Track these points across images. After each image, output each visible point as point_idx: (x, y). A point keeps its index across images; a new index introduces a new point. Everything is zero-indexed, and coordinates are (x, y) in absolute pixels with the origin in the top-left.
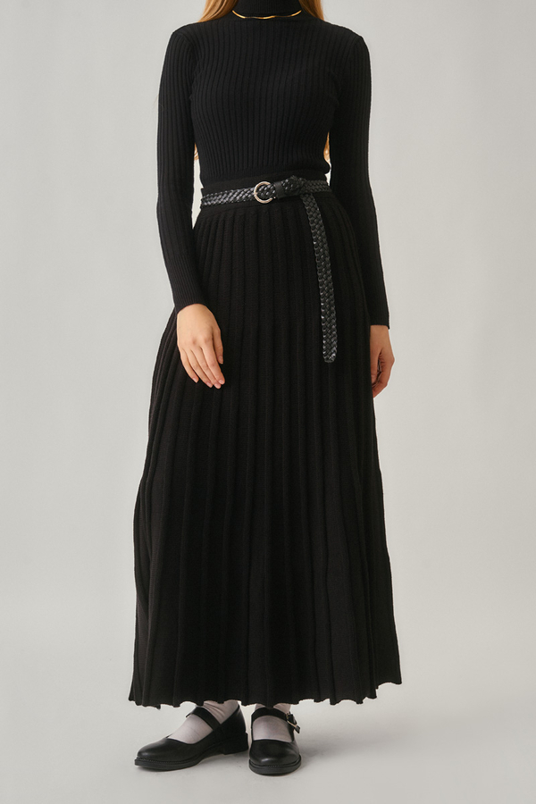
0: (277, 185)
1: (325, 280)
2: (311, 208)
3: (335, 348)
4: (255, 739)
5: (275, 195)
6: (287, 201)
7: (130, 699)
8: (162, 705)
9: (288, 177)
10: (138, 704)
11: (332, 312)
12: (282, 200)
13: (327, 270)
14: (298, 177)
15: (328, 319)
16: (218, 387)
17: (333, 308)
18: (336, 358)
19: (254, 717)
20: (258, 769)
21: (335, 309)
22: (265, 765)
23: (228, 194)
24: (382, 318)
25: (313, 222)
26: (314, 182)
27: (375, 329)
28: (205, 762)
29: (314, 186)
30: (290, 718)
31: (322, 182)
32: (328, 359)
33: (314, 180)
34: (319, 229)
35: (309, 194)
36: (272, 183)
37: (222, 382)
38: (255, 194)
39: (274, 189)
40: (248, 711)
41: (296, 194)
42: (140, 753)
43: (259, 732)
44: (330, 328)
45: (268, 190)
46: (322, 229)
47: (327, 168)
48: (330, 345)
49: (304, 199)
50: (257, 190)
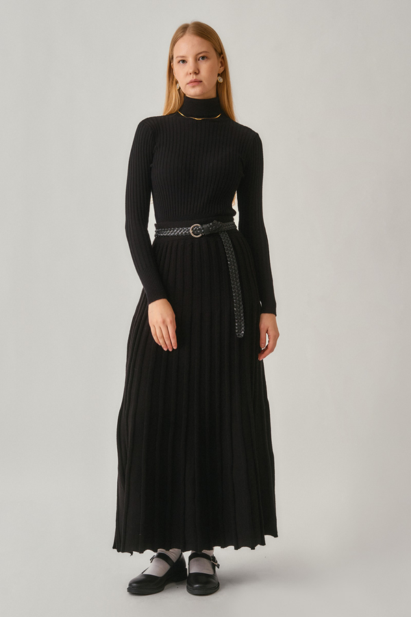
0: (205, 226)
2: (225, 238)
3: (243, 329)
4: (191, 572)
5: (203, 232)
6: (212, 237)
7: (114, 548)
8: (134, 552)
9: (212, 222)
10: (118, 551)
11: (240, 306)
12: (208, 236)
13: (236, 279)
14: (218, 221)
15: (238, 309)
16: (171, 350)
17: (241, 303)
18: (244, 334)
19: (190, 558)
20: (193, 591)
22: (196, 588)
23: (174, 230)
24: (271, 308)
25: (227, 249)
26: (227, 224)
28: (167, 589)
29: (227, 226)
30: (213, 560)
31: (231, 223)
32: (239, 335)
33: (227, 222)
35: (224, 232)
36: (201, 225)
38: (191, 232)
39: (203, 229)
40: (187, 555)
41: (216, 232)
42: (130, 585)
43: (193, 568)
44: (240, 315)
45: (199, 229)
46: (233, 253)
47: (234, 213)
48: (240, 326)
49: (221, 235)
50: (192, 229)
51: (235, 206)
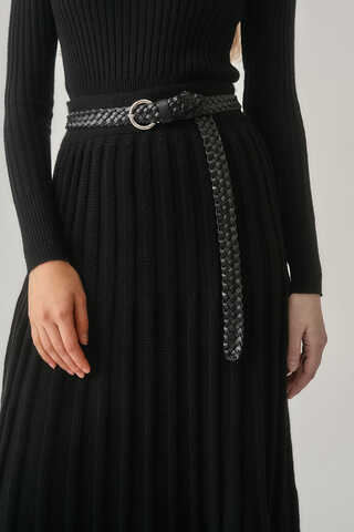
0: (162, 104)
1: (228, 239)
2: (209, 134)
3: (240, 339)
5: (158, 118)
6: (177, 127)
9: (177, 94)
11: (237, 287)
12: (168, 126)
13: (230, 226)
14: (192, 92)
15: (233, 300)
16: (81, 376)
17: (238, 281)
18: (242, 354)
21: (242, 282)
23: (96, 114)
24: (309, 280)
25: (212, 158)
26: (216, 99)
27: (298, 301)
29: (216, 104)
31: (227, 97)
32: (230, 353)
33: (215, 95)
34: (220, 168)
35: (208, 116)
36: (154, 101)
37: (87, 371)
38: (131, 116)
39: (157, 110)
41: (189, 116)
44: (234, 308)
45: (150, 111)
46: (225, 166)
47: (236, 76)
48: (233, 333)
49: (200, 124)
50: (134, 111)
51: (237, 62)
